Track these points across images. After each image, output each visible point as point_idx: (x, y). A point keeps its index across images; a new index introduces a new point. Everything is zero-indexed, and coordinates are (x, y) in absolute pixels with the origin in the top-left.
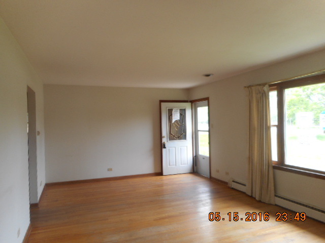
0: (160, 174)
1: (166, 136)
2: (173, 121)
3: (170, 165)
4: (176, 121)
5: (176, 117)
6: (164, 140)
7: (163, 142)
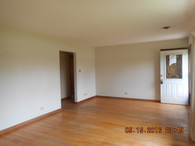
0: (159, 101)
1: (163, 75)
2: (170, 64)
3: (166, 96)
4: (173, 64)
5: (173, 61)
6: (162, 78)
7: (161, 79)
